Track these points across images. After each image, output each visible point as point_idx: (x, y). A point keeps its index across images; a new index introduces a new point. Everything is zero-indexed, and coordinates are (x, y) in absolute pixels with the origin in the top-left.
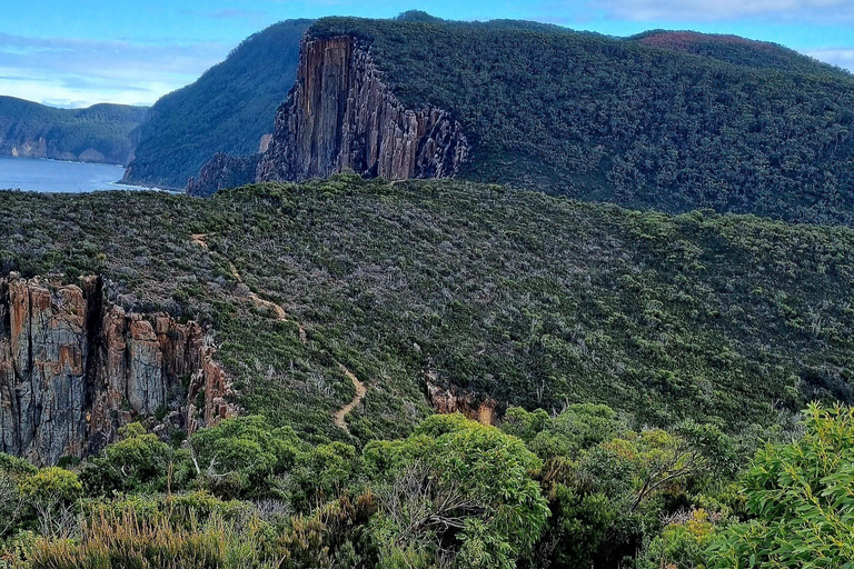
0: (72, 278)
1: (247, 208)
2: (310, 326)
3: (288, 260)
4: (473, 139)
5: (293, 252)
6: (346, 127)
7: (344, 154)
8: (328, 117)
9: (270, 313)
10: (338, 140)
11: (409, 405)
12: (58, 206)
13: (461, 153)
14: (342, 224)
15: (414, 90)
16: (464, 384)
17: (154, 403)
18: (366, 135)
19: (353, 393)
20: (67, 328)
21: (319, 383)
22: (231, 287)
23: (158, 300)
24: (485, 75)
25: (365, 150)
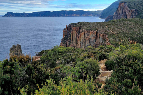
0: (95, 30)
1: (112, 23)
2: (117, 34)
3: (115, 28)
4: (138, 12)
5: (116, 27)
6: (123, 12)
7: (123, 15)
8: (121, 11)
9: (113, 33)
10: (122, 13)
11: (127, 42)
12: (94, 24)
13: (137, 14)
14: (121, 24)
15: (131, 8)
16: (133, 40)
17: (102, 42)
18: (126, 13)
19: (121, 41)
20: (94, 35)
21: (117, 40)
22: (109, 31)
23: (103, 32)
24: (140, 5)
25: (125, 14)
